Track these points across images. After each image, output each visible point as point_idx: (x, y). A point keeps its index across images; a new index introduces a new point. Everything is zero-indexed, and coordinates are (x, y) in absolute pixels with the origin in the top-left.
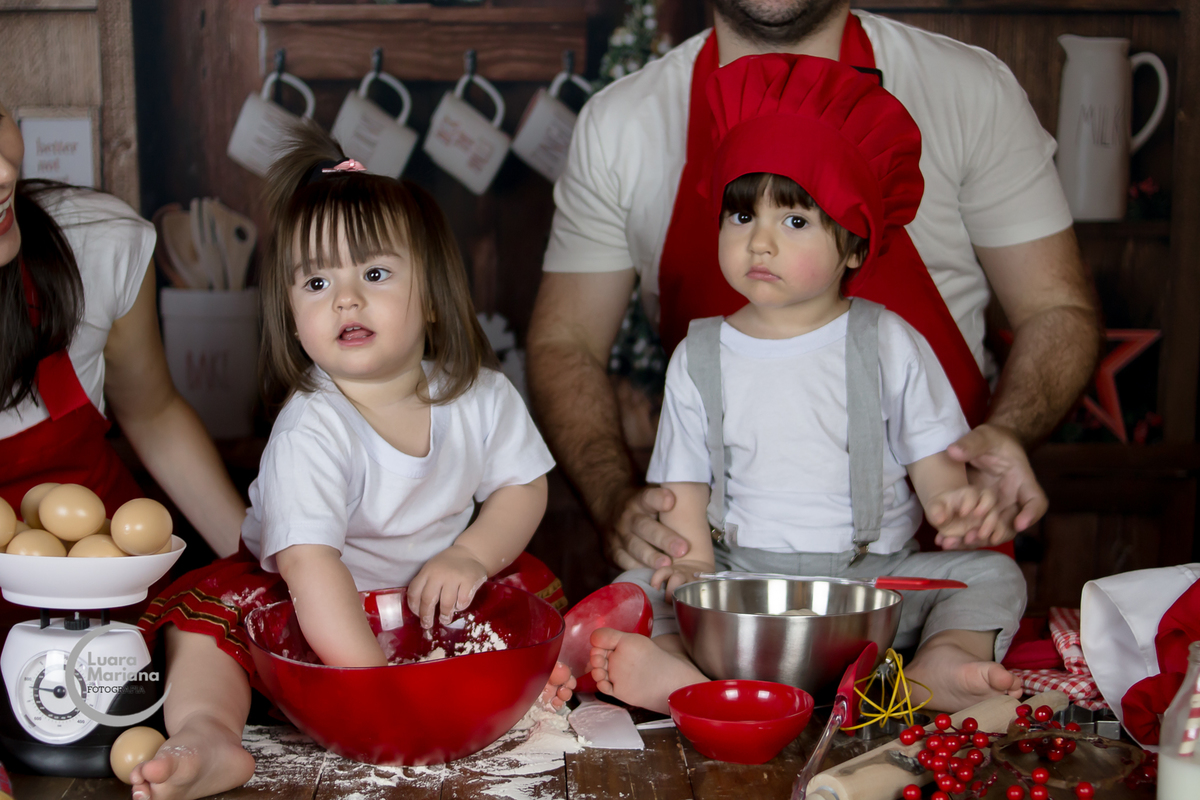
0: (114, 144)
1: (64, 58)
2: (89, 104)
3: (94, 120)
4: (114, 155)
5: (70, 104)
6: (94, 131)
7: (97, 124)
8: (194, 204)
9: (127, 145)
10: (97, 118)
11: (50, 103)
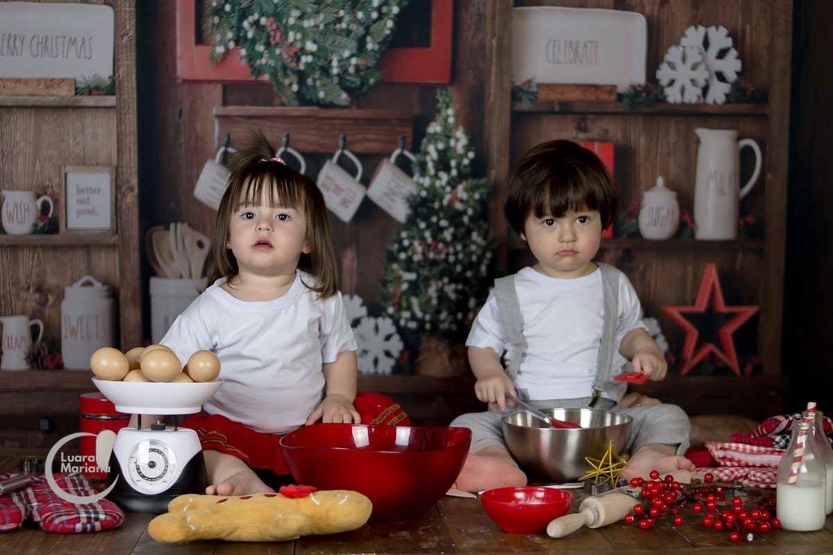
0: (124, 188)
1: (95, 136)
2: (110, 164)
3: (111, 174)
4: (124, 196)
5: (97, 164)
6: (111, 181)
7: (114, 176)
8: (172, 226)
9: (132, 189)
10: (114, 173)
11: (85, 163)
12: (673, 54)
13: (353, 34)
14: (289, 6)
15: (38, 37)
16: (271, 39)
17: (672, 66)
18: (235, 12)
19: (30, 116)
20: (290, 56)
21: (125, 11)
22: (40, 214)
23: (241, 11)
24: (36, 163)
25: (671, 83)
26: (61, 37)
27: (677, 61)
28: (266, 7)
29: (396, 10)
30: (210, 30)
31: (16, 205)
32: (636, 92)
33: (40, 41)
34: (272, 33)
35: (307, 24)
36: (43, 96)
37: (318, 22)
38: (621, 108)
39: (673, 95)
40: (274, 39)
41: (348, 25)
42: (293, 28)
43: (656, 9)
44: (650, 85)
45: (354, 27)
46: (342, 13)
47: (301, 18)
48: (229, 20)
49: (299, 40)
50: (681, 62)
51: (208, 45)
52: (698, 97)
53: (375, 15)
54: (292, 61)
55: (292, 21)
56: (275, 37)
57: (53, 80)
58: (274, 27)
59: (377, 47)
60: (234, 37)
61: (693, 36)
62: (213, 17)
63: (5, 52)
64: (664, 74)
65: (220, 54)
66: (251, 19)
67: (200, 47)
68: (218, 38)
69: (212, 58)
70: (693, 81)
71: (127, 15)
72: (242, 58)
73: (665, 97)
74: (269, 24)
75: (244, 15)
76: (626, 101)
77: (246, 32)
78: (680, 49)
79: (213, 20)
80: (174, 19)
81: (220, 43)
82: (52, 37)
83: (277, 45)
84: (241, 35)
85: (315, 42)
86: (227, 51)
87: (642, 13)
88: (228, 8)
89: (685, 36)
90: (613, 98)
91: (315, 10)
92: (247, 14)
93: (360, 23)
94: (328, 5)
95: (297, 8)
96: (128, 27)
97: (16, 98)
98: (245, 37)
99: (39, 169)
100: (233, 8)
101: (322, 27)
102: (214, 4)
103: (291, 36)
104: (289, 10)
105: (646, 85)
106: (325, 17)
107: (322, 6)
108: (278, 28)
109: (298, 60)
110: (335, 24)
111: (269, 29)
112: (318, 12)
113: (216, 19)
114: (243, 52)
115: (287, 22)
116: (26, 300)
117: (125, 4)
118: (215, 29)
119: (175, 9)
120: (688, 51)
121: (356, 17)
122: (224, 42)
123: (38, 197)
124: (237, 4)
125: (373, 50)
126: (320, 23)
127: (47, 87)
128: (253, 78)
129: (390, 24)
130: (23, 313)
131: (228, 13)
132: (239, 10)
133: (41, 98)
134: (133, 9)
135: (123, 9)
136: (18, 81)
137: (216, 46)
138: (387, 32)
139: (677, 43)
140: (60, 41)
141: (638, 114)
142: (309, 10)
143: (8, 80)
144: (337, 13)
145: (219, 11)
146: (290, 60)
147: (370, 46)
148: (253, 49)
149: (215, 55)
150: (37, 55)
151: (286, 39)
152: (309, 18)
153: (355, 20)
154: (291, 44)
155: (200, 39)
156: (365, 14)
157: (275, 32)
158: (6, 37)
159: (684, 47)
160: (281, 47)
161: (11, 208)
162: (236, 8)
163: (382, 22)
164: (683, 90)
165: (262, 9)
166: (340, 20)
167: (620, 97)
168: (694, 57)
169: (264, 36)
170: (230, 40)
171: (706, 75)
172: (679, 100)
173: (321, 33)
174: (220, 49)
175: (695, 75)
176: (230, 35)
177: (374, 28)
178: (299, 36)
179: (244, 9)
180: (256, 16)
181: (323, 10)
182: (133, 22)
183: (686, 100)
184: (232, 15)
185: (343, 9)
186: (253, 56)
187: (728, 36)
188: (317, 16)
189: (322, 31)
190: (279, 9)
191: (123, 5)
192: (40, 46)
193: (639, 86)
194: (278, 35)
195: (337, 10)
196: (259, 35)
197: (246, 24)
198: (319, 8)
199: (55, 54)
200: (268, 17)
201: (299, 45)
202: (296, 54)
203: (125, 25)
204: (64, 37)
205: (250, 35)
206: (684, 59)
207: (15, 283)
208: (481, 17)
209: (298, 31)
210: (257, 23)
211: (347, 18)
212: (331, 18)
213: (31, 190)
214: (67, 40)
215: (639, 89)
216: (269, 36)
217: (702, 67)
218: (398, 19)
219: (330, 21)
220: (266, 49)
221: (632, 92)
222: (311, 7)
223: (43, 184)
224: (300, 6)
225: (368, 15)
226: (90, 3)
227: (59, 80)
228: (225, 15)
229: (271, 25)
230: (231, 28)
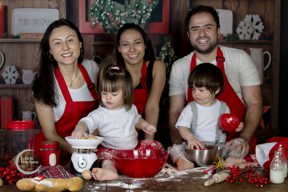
12: (241, 24)
13: (137, 18)
14: (116, 9)
15: (34, 20)
16: (110, 20)
17: (241, 28)
18: (98, 11)
19: (32, 46)
20: (117, 25)
21: (62, 11)
22: (35, 78)
23: (101, 11)
24: (33, 61)
25: (241, 33)
26: (42, 19)
27: (243, 26)
28: (109, 9)
29: (151, 10)
30: (90, 17)
31: (27, 74)
32: (229, 36)
33: (35, 21)
34: (111, 18)
35: (122, 15)
36: (36, 39)
37: (125, 14)
38: (224, 41)
39: (241, 37)
40: (111, 20)
41: (136, 15)
42: (117, 16)
43: (236, 9)
44: (234, 34)
45: (137, 16)
46: (133, 11)
47: (120, 13)
48: (97, 13)
49: (120, 20)
50: (244, 26)
51: (90, 22)
52: (250, 38)
53: (144, 12)
54: (117, 27)
55: (117, 14)
56: (111, 19)
57: (39, 33)
58: (111, 16)
59: (145, 22)
60: (98, 19)
61: (248, 18)
62: (91, 13)
63: (23, 24)
64: (238, 30)
65: (93, 25)
66: (104, 13)
67: (87, 23)
68: (93, 19)
69: (91, 26)
70: (248, 33)
71: (63, 12)
72: (101, 26)
73: (239, 38)
74: (109, 15)
75: (101, 12)
76: (226, 39)
77: (102, 18)
78: (244, 22)
79: (91, 14)
80: (79, 13)
81: (94, 21)
82: (39, 20)
83: (112, 22)
84: (101, 18)
85: (125, 20)
86: (96, 24)
87: (231, 10)
88: (96, 10)
89: (245, 18)
90: (222, 38)
91: (125, 10)
92: (102, 12)
93: (139, 14)
94: (129, 9)
95: (119, 9)
96: (63, 16)
97: (27, 39)
98: (102, 19)
99: (34, 63)
101: (127, 16)
102: (92, 8)
103: (117, 19)
104: (116, 10)
105: (233, 34)
106: (128, 12)
107: (127, 9)
108: (113, 16)
109: (119, 26)
110: (131, 15)
111: (110, 16)
112: (125, 11)
113: (92, 13)
114: (101, 24)
115: (115, 14)
116: (30, 106)
117: (63, 9)
118: (92, 16)
119: (79, 10)
120: (246, 23)
121: (138, 12)
122: (95, 21)
123: (34, 72)
124: (99, 8)
125: (143, 23)
126: (127, 14)
127: (37, 36)
128: (104, 33)
129: (149, 14)
130: (29, 110)
132: (100, 10)
133: (35, 39)
134: (65, 10)
135: (62, 10)
136: (28, 34)
137: (92, 22)
138: (148, 17)
139: (243, 20)
140: (41, 21)
141: (230, 43)
142: (123, 10)
143: (24, 34)
144: (132, 11)
145: (93, 11)
146: (116, 26)
147: (143, 22)
148: (105, 23)
149: (92, 25)
150: (34, 25)
151: (115, 20)
152: (123, 13)
153: (138, 13)
154: (117, 21)
155: (87, 20)
156: (141, 11)
157: (112, 17)
158: (24, 20)
159: (245, 22)
160: (114, 22)
161: (25, 76)
162: (99, 10)
163: (147, 14)
164: (245, 36)
165: (107, 10)
166: (133, 13)
167: (224, 38)
168: (248, 25)
169: (108, 19)
170: (97, 20)
171: (252, 30)
172: (243, 39)
173: (126, 18)
174: (94, 23)
175: (249, 30)
176: (97, 18)
177: (144, 16)
178: (119, 19)
179: (101, 10)
180: (105, 12)
181: (127, 10)
182: (65, 14)
183: (246, 39)
184: (98, 12)
185: (134, 9)
186: (104, 25)
187: (259, 17)
188: (125, 12)
189: (127, 17)
190: (113, 10)
191: (62, 9)
192: (35, 22)
193: (230, 34)
194: (113, 18)
195: (132, 10)
196: (106, 18)
197: (102, 15)
198: (126, 10)
199: (39, 25)
200: (109, 13)
201: (119, 22)
202: (118, 24)
203: (63, 15)
204: (43, 20)
205: (103, 18)
206: (245, 25)
207: (27, 100)
209: (119, 17)
210: (106, 14)
211: (135, 13)
212: (130, 13)
213: (32, 70)
214: (44, 20)
215: (230, 35)
216: (110, 19)
217: (251, 28)
218: (152, 13)
219: (129, 14)
220: (109, 23)
221: (228, 36)
222: (123, 9)
223: (36, 67)
224: (120, 9)
225: (142, 12)
226: (51, 8)
227: (41, 33)
228: (95, 12)
229: (110, 15)
230: (97, 16)
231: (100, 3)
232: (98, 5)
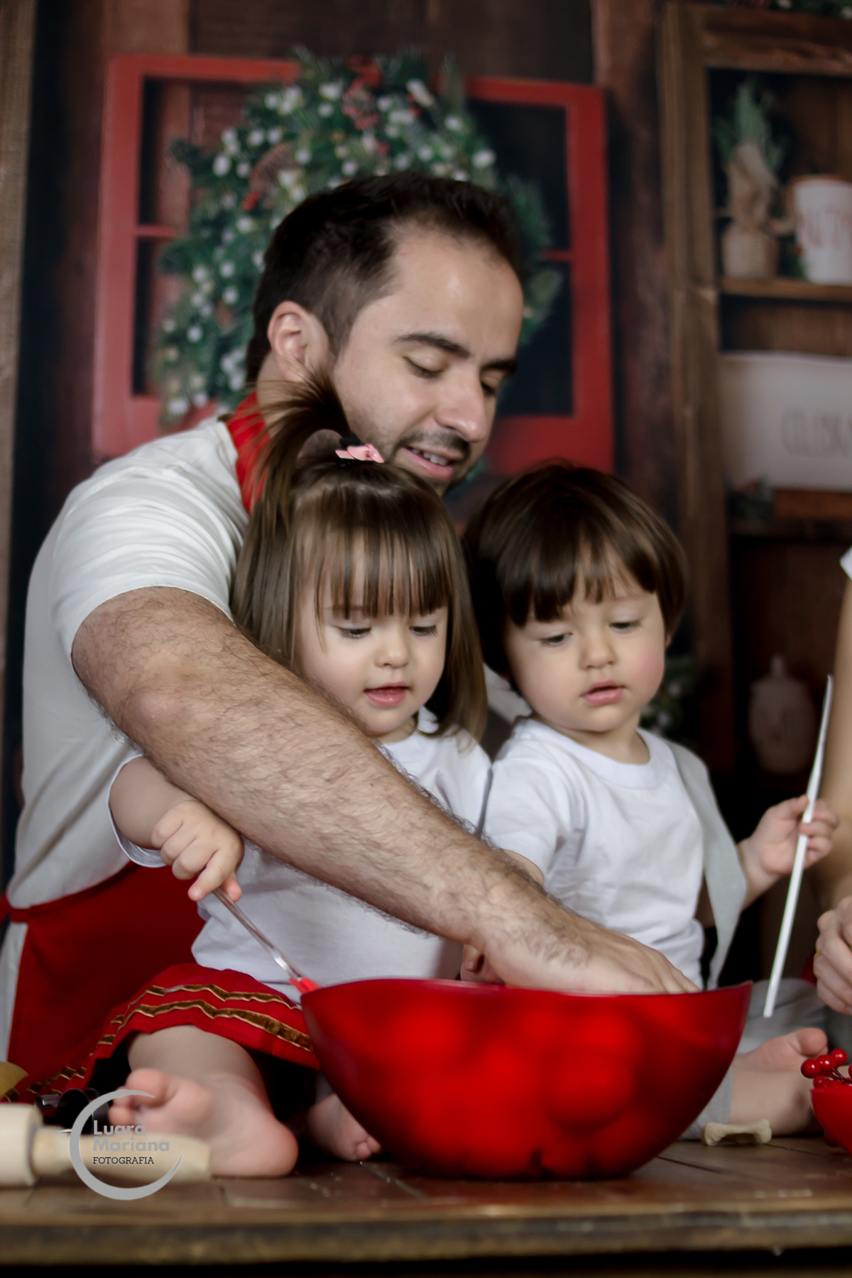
18: (208, 343)
23: (220, 341)
30: (160, 371)
48: (197, 355)
51: (156, 397)
60: (205, 385)
62: (167, 349)
65: (178, 414)
66: (238, 355)
67: (142, 404)
68: (174, 385)
69: (165, 422)
71: (2, 342)
75: (224, 349)
77: (229, 379)
79: (166, 353)
81: (178, 396)
84: (220, 382)
86: (193, 408)
88: (195, 334)
92: (229, 347)
96: (2, 362)
98: (227, 385)
100: (204, 338)
102: (169, 327)
113: (172, 354)
114: (223, 409)
118: (169, 369)
122: (186, 393)
124: (213, 329)
131: (195, 346)
132: (217, 338)
134: (14, 331)
137: (170, 401)
145: (178, 339)
149: (169, 418)
155: (140, 384)
162: (211, 335)
170: (198, 391)
174: (179, 406)
176: (198, 381)
179: (225, 339)
182: (14, 353)
184: (202, 348)
197: (228, 364)
205: (236, 382)
208: (663, 371)
228: (188, 349)
230: (201, 369)
231: (216, 298)
232: (206, 311)
